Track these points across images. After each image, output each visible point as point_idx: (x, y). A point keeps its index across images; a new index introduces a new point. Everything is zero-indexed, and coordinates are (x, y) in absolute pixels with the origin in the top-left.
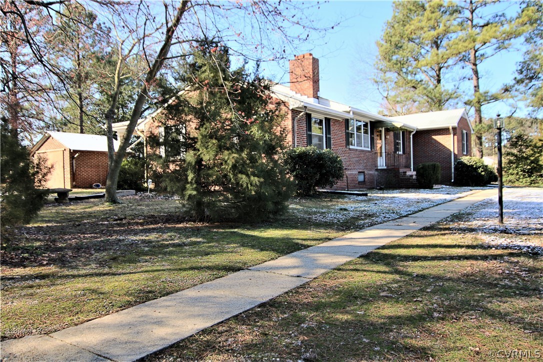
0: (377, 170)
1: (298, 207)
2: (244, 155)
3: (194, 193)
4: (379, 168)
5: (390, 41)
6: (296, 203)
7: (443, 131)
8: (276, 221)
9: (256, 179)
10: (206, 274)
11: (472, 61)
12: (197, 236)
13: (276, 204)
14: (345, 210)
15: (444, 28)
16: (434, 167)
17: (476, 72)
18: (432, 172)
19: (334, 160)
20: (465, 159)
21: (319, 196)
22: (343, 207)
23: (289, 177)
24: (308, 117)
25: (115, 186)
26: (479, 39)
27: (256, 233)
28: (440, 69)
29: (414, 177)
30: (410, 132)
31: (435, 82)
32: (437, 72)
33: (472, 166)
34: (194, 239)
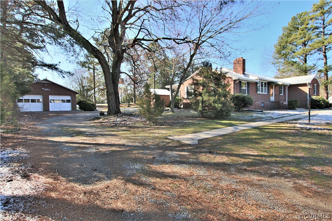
0: (270, 102)
1: (235, 115)
2: (216, 98)
3: (201, 109)
4: (271, 101)
5: (281, 45)
6: (234, 114)
7: (305, 85)
8: (227, 119)
9: (220, 105)
10: (208, 129)
11: (324, 51)
12: (203, 121)
13: (227, 113)
14: (252, 116)
15: (308, 38)
16: (296, 101)
17: (325, 56)
18: (295, 103)
19: (249, 99)
20: (314, 97)
21: (243, 111)
22: (251, 115)
23: (232, 105)
24: (240, 82)
25: (173, 107)
26: (325, 42)
27: (220, 121)
28: (306, 56)
29: (287, 105)
30: (287, 86)
31: (304, 62)
32: (305, 57)
33: (317, 100)
34: (202, 122)
